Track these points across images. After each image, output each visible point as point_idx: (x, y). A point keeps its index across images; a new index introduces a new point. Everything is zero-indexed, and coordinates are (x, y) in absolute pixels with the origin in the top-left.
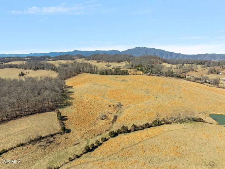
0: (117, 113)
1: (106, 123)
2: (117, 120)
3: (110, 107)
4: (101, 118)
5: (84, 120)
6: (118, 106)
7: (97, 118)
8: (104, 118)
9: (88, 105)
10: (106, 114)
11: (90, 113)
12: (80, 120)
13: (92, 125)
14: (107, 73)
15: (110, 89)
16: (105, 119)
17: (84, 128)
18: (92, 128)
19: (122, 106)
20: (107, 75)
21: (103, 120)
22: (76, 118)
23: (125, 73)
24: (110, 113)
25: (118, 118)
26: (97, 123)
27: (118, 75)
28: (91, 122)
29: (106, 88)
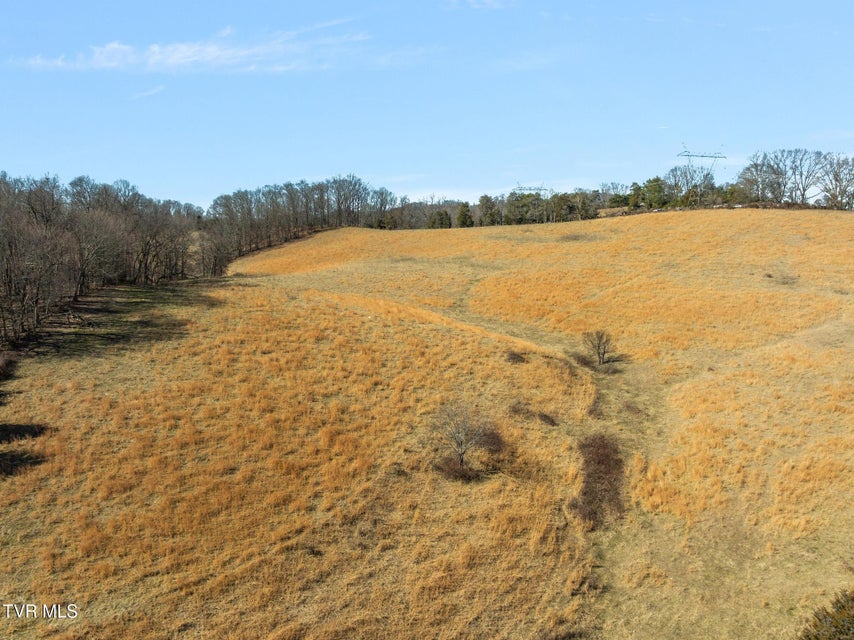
0: (595, 412)
1: (516, 527)
2: (634, 487)
3: (525, 366)
4: (448, 460)
5: (238, 476)
6: (584, 361)
7: (401, 457)
8: (477, 457)
9: (325, 347)
10: (496, 415)
11: (333, 403)
12: (182, 480)
13: (331, 553)
14: (470, 217)
15: (497, 273)
16: (494, 469)
17: (192, 603)
18: (308, 614)
19: (618, 365)
20: (472, 224)
21: (473, 489)
22: (148, 446)
23: (572, 209)
24: (529, 415)
25: (632, 465)
26: (397, 516)
27: (534, 221)
28: (324, 503)
29: (469, 270)
